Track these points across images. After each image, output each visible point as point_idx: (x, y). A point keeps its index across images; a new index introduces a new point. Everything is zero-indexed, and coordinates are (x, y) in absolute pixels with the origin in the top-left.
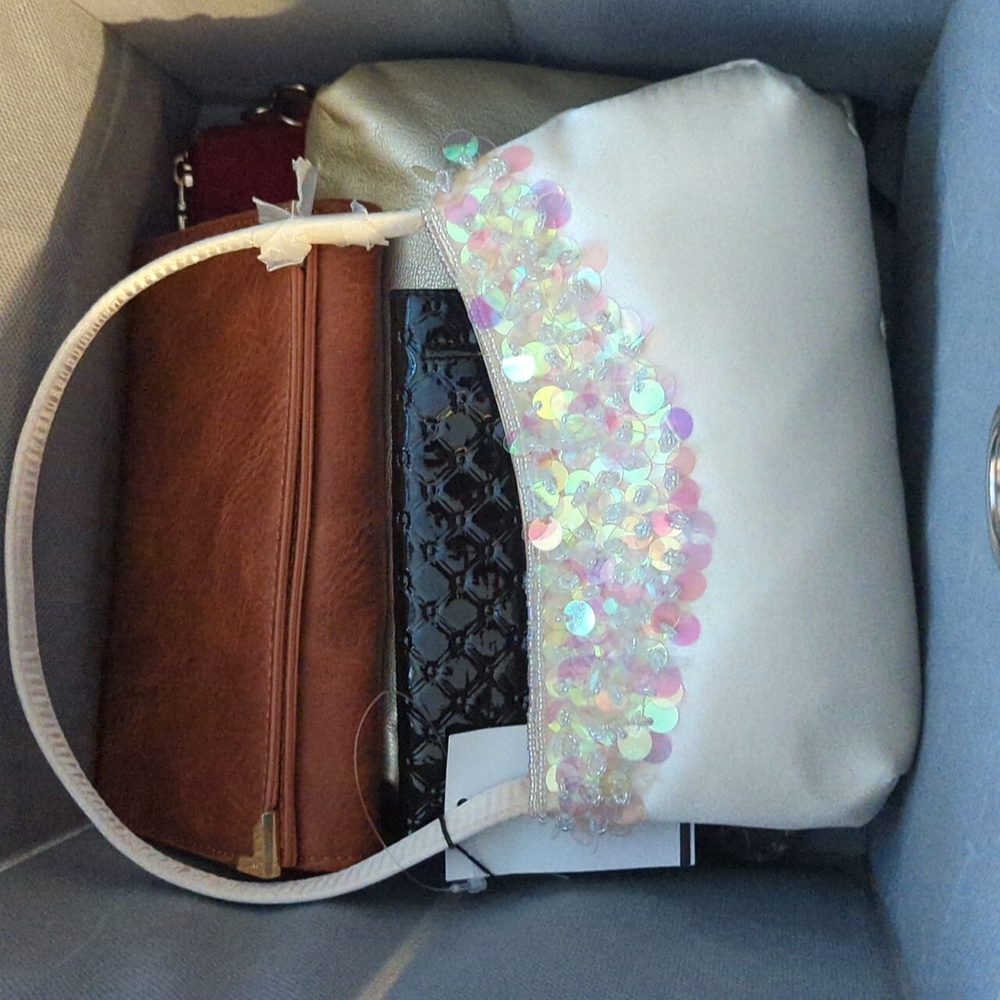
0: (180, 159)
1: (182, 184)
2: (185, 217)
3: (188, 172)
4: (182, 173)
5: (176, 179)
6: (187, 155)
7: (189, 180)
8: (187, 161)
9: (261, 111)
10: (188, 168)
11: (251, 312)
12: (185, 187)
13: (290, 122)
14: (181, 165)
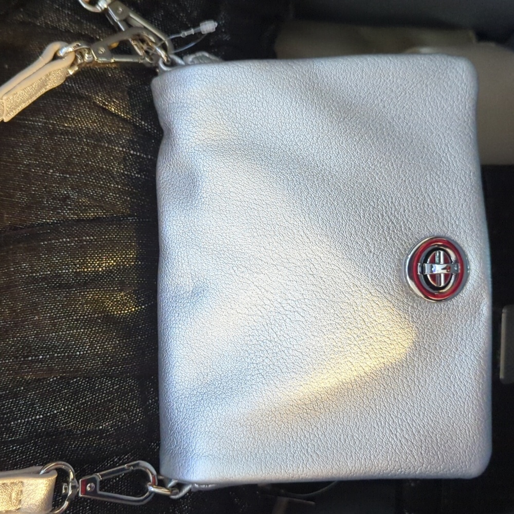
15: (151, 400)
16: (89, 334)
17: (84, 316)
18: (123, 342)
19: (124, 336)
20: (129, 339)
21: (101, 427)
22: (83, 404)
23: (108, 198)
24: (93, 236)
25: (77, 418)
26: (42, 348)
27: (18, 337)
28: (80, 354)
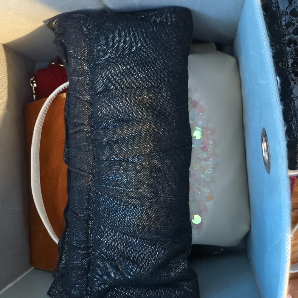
0: (31, 79)
1: (33, 86)
2: (35, 95)
3: (35, 83)
4: (33, 83)
5: (32, 85)
6: (34, 78)
7: (35, 85)
8: (34, 80)
9: (53, 64)
10: (34, 81)
11: (61, 123)
12: (34, 87)
13: (62, 65)
14: (32, 81)
15: (104, 81)
16: (133, 106)
17: (136, 113)
18: (118, 104)
19: (118, 107)
20: (116, 106)
21: (124, 67)
22: (133, 77)
23: (130, 166)
24: (135, 148)
25: (135, 70)
26: (152, 100)
27: (162, 104)
28: (136, 97)
